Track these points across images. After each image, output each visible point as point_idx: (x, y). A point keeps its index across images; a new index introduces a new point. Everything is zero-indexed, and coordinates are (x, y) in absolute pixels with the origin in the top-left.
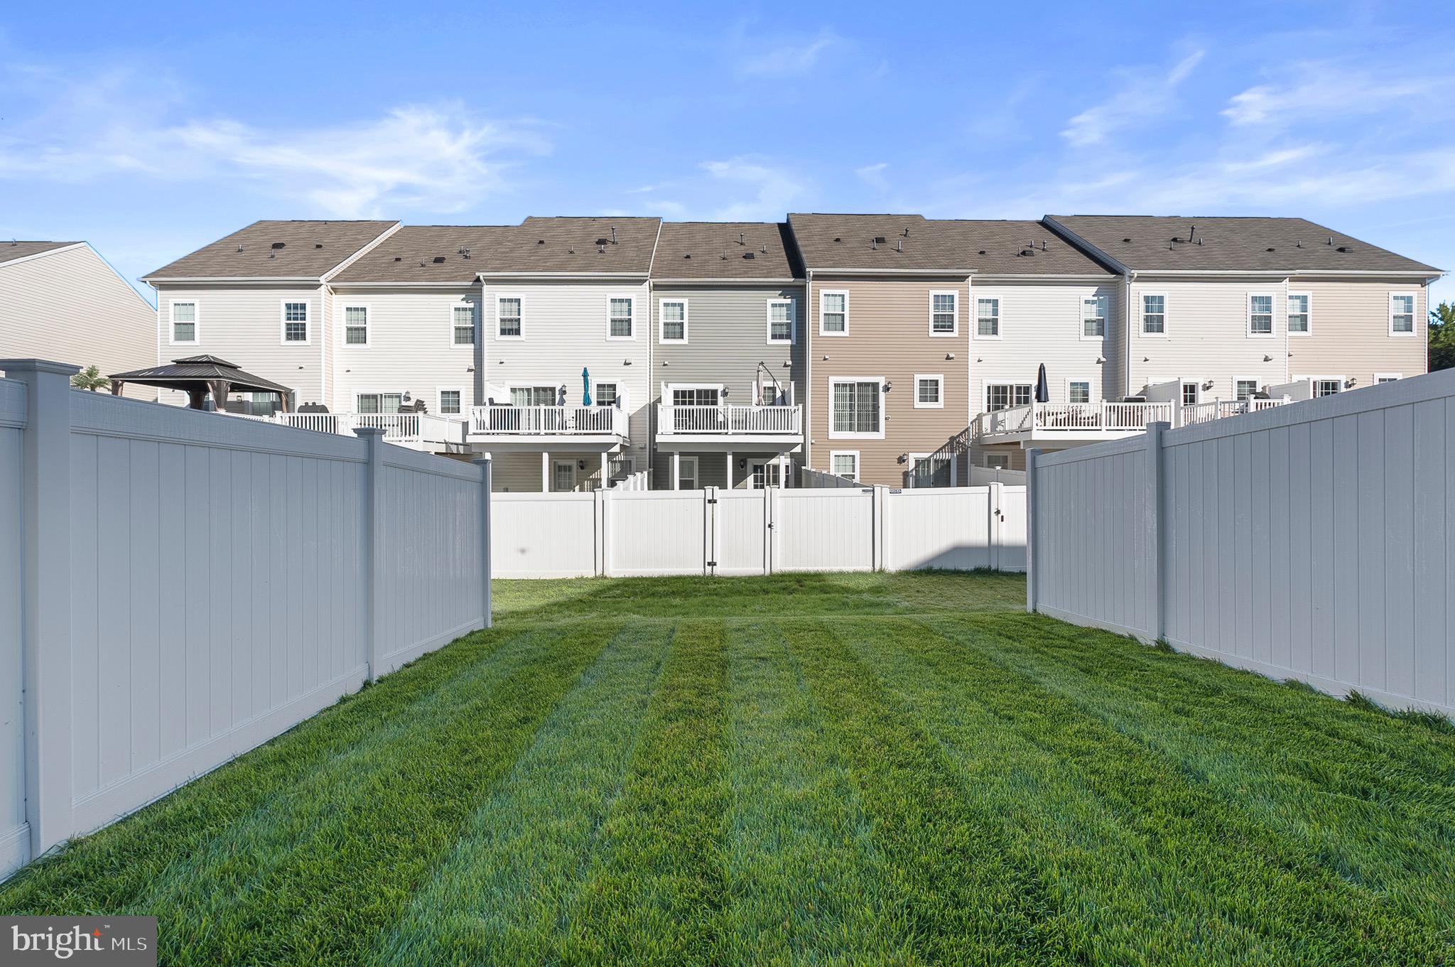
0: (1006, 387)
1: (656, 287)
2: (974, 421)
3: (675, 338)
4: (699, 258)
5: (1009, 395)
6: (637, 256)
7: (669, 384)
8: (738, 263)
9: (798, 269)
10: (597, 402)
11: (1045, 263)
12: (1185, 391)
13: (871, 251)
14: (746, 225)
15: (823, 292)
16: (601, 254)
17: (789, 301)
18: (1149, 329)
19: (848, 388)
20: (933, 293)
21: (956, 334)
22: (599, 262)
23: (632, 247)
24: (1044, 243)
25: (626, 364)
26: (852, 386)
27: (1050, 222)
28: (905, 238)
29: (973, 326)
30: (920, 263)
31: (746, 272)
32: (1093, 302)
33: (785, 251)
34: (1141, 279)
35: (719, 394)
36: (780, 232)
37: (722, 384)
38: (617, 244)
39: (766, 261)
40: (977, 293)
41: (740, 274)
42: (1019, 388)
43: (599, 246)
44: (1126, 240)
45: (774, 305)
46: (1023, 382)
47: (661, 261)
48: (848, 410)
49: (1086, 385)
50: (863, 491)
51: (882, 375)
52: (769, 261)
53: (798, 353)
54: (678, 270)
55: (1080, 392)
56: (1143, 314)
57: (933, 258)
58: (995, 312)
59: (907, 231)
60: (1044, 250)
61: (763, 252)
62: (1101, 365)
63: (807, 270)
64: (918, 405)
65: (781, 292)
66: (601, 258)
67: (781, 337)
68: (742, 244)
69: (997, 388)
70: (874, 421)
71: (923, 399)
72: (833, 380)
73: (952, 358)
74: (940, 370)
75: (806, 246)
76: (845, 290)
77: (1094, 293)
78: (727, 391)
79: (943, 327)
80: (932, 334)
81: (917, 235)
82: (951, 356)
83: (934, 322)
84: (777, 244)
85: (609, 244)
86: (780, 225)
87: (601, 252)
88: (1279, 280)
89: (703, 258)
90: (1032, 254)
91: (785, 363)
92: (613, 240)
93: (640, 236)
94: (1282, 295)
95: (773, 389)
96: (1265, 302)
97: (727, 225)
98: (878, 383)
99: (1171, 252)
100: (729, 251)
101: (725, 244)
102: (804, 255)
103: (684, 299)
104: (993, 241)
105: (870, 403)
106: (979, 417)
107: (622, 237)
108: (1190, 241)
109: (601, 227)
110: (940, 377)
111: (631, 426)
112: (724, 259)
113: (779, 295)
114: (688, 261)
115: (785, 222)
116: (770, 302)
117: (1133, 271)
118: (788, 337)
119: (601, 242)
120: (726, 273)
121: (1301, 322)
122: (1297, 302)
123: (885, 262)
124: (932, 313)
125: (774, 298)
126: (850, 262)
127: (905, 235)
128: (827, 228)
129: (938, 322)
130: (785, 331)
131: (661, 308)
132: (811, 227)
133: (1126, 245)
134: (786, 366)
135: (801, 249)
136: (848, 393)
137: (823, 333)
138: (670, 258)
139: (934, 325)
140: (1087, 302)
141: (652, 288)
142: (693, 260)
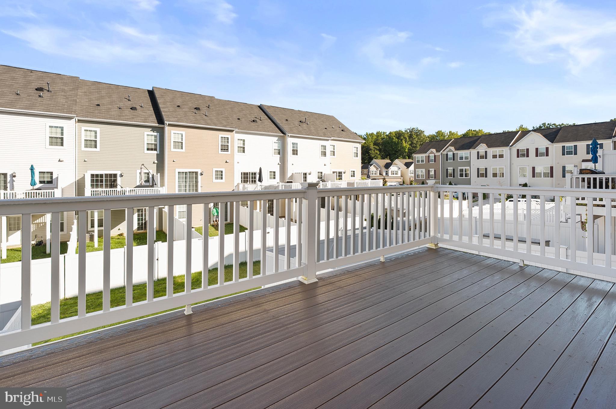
0: (248, 173)
1: (79, 121)
2: (236, 186)
3: (91, 147)
4: (105, 106)
5: (249, 176)
6: (66, 102)
7: (88, 171)
8: (128, 112)
9: (160, 120)
10: (39, 181)
11: (261, 126)
12: (304, 175)
13: (194, 114)
14: (130, 88)
15: (173, 132)
16: (40, 98)
17: (156, 134)
18: (294, 154)
19: (184, 174)
20: (220, 136)
21: (229, 152)
22: (40, 103)
23: (62, 95)
24: (261, 117)
25: (59, 161)
26: (186, 173)
27: (262, 107)
28: (208, 109)
29: (236, 149)
30: (215, 123)
31: (133, 118)
32: (277, 143)
33: (153, 107)
34: (291, 137)
35: (118, 176)
36: (149, 95)
37: (120, 171)
38: (51, 92)
39: (143, 112)
40: (237, 136)
41: (130, 119)
42: (252, 173)
43: (39, 92)
44: (287, 120)
45: (148, 135)
46: (254, 171)
47: (81, 106)
48: (185, 183)
49: (274, 172)
50: (199, 239)
51: (200, 168)
52: (144, 112)
53: (161, 158)
54: (93, 113)
55: (273, 175)
56: (292, 149)
57: (220, 121)
58: (244, 144)
59: (209, 106)
60: (260, 120)
61: (141, 107)
62: (279, 165)
63: (165, 122)
64: (215, 181)
65: (151, 129)
66: (41, 101)
67: (152, 149)
68: (129, 100)
69: (245, 173)
70: (196, 188)
71: (217, 178)
72: (178, 170)
73: (228, 162)
74: (224, 167)
75: (164, 108)
76: (183, 131)
77: (277, 140)
78: (122, 175)
79: (224, 149)
80: (220, 152)
81: (213, 108)
82: (227, 161)
83: (221, 147)
84: (148, 102)
85: (45, 92)
86: (149, 91)
87: (40, 96)
88: (328, 140)
89: (108, 107)
90: (256, 121)
91: (154, 162)
92: (48, 90)
93: (66, 88)
94: (329, 144)
95: (148, 174)
96: (324, 147)
97: (119, 87)
98: (198, 172)
99: (300, 127)
100: (122, 103)
101: (119, 99)
102: (163, 113)
103: (98, 128)
104: (242, 113)
105: (194, 180)
106: (238, 184)
107: (54, 87)
108: (305, 122)
109: (37, 78)
110: (223, 170)
111: (63, 194)
112: (120, 108)
113: (151, 130)
114: (98, 107)
115: (152, 90)
116: (146, 133)
117: (289, 134)
118: (156, 150)
119: (40, 89)
120: (122, 117)
121: (334, 153)
122: (332, 147)
123: (201, 121)
124: (220, 144)
125: (148, 131)
126: (185, 120)
127: (208, 107)
128: (173, 98)
129: (222, 147)
130: (153, 147)
131: (83, 133)
132: (165, 97)
133: (286, 122)
134: (154, 163)
135: (162, 110)
136: (184, 176)
137: (173, 150)
138: (87, 104)
139: (221, 149)
140: (275, 142)
141: (77, 122)
142: (101, 107)
